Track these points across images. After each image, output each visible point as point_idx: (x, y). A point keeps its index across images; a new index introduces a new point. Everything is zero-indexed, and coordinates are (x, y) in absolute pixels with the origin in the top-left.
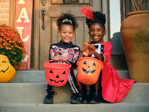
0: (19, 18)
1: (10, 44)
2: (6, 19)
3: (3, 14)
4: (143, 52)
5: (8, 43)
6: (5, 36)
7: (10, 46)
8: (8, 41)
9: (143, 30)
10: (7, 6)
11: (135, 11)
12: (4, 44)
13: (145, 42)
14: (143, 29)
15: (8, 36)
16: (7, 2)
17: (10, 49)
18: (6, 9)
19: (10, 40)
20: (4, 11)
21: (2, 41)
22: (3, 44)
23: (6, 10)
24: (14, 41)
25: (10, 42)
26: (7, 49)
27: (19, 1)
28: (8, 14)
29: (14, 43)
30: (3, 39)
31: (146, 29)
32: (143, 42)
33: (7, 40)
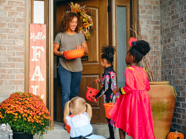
0: (34, 77)
1: (39, 117)
2: (22, 79)
3: (18, 74)
4: (159, 120)
5: (38, 116)
6: (35, 108)
7: (40, 118)
8: (37, 114)
9: (161, 102)
10: (23, 66)
11: (151, 81)
12: (35, 118)
13: (161, 112)
14: (160, 100)
15: (37, 108)
16: (22, 61)
17: (40, 122)
18: (21, 68)
19: (39, 113)
20: (20, 71)
21: (33, 114)
22: (33, 118)
23: (21, 70)
24: (43, 113)
25: (40, 114)
26: (38, 122)
27: (33, 58)
28: (24, 74)
29: (43, 114)
30: (33, 111)
31: (164, 101)
32: (160, 112)
33: (37, 112)
